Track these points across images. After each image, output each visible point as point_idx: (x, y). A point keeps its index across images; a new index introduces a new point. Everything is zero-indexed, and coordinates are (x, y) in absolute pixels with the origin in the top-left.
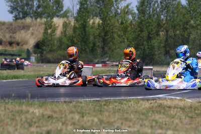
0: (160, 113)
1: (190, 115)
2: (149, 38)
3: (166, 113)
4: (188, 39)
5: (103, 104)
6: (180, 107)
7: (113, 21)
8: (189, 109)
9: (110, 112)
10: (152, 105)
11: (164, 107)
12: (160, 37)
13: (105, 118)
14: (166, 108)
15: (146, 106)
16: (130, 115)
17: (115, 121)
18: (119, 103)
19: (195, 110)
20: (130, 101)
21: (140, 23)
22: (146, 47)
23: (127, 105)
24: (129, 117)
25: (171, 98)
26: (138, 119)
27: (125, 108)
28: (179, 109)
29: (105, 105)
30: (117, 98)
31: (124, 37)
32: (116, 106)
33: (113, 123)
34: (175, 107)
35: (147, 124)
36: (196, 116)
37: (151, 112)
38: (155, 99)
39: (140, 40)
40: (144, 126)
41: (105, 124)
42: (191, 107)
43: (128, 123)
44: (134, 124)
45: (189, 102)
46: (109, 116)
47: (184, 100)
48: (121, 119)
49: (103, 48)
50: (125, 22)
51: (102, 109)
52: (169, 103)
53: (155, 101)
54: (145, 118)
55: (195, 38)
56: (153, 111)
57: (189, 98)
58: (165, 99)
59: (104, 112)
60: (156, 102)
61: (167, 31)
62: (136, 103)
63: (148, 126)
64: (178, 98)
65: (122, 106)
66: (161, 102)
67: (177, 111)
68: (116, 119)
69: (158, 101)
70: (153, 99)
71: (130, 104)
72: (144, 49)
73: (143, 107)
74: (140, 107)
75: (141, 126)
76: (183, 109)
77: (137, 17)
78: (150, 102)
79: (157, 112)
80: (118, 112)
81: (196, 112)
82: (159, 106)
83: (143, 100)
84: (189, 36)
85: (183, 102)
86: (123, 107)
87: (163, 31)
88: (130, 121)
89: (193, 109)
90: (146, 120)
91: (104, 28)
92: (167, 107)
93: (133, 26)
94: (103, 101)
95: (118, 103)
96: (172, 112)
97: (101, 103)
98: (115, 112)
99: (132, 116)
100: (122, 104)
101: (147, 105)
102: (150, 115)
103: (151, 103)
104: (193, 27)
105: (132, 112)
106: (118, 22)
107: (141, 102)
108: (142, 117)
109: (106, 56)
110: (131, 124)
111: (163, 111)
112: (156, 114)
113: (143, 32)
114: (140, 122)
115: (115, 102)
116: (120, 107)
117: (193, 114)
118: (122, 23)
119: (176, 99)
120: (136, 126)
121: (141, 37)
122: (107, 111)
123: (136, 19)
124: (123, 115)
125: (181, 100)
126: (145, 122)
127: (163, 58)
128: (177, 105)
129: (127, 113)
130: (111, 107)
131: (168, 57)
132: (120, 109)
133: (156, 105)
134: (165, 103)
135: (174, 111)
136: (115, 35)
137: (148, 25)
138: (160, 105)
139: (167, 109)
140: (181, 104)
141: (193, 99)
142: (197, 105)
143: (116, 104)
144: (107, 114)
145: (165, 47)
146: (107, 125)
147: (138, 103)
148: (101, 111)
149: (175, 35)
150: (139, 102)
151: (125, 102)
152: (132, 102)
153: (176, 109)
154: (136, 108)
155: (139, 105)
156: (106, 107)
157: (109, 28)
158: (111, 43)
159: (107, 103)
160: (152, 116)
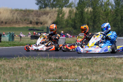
2: (122, 20)
5: (93, 60)
7: (99, 9)
9: (98, 65)
13: (94, 69)
16: (110, 67)
17: (101, 71)
21: (116, 11)
22: (120, 26)
24: (110, 68)
26: (115, 69)
27: (107, 63)
29: (94, 61)
31: (106, 19)
33: (99, 72)
35: (120, 73)
39: (116, 21)
40: (119, 74)
41: (95, 73)
43: (109, 72)
44: (112, 73)
46: (97, 68)
48: (105, 70)
49: (93, 26)
50: (107, 10)
51: (93, 64)
54: (119, 69)
59: (94, 65)
62: (114, 60)
63: (121, 74)
68: (101, 70)
72: (119, 27)
74: (116, 62)
75: (117, 74)
77: (114, 7)
80: (103, 65)
83: (118, 58)
86: (106, 62)
88: (110, 71)
90: (120, 70)
91: (94, 14)
93: (112, 13)
94: (93, 59)
97: (92, 60)
98: (100, 65)
106: (103, 10)
107: (117, 59)
108: (117, 68)
109: (95, 31)
110: (111, 73)
114: (117, 71)
115: (101, 59)
116: (104, 62)
118: (105, 11)
120: (114, 74)
121: (117, 19)
122: (96, 64)
123: (114, 8)
124: (106, 68)
126: (119, 71)
129: (108, 66)
130: (98, 62)
132: (104, 64)
136: (101, 18)
137: (121, 12)
143: (101, 61)
144: (96, 66)
146: (96, 73)
148: (92, 64)
152: (111, 59)
154: (114, 63)
155: (116, 61)
156: (95, 62)
157: (97, 14)
158: (98, 23)
159: (96, 60)
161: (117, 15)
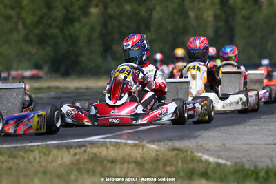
0: (94, 173)
4: (150, 20)
6: (134, 159)
8: (153, 164)
10: (77, 157)
11: (102, 162)
14: (105, 162)
15: (65, 159)
18: (9, 157)
19: (165, 165)
20: (32, 151)
23: (26, 160)
25: (117, 143)
28: (133, 165)
30: (4, 146)
32: (3, 162)
34: (123, 161)
37: (75, 172)
38: (84, 146)
42: (157, 160)
45: (153, 149)
47: (143, 147)
52: (112, 153)
53: (83, 149)
56: (79, 170)
57: (152, 142)
58: (104, 144)
60: (85, 151)
61: (106, 7)
64: (130, 142)
65: (16, 161)
66: (95, 150)
67: (128, 169)
69: (89, 150)
70: (80, 146)
73: (59, 161)
76: (139, 164)
78: (72, 151)
79: (88, 172)
81: (168, 169)
82: (92, 159)
84: (151, 15)
85: (140, 150)
87: (97, 6)
89: (161, 164)
92: (108, 161)
95: (6, 157)
96: (118, 171)
99: (37, 182)
100: (14, 157)
101: (66, 157)
102: (73, 177)
103: (75, 154)
105: (36, 173)
112: (86, 176)
119: (125, 144)
125: (135, 145)
127: (99, 60)
128: (129, 155)
131: (109, 58)
133: (86, 157)
134: (104, 152)
135: (122, 169)
138: (94, 158)
139: (109, 165)
140: (137, 154)
141: (162, 143)
142: (170, 154)
145: (102, 36)
147: (49, 155)
150: (50, 152)
151: (21, 153)
153: (126, 165)
160: (76, 180)
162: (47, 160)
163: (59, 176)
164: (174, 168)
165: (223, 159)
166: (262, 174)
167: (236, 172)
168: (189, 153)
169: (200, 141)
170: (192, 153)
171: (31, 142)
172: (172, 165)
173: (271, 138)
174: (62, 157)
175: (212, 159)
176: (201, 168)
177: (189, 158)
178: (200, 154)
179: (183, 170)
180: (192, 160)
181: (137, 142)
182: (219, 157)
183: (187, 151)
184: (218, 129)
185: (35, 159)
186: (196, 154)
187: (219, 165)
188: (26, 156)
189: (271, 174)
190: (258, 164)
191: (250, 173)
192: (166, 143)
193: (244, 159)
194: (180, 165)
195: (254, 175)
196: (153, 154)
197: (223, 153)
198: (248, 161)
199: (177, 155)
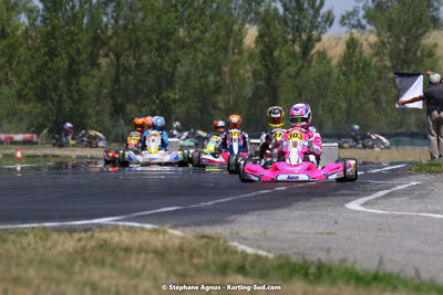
0: (103, 264)
1: (179, 269)
2: (72, 72)
3: (119, 264)
4: (173, 75)
6: (152, 248)
8: (176, 254)
10: (82, 243)
11: (113, 251)
12: (99, 69)
14: (117, 251)
15: (66, 246)
16: (26, 270)
19: (191, 256)
20: (27, 235)
21: (50, 34)
22: (65, 96)
23: (18, 245)
24: (24, 275)
25: (132, 227)
26: (45, 279)
27: (14, 252)
28: (151, 255)
31: (6, 70)
34: (140, 250)
36: (193, 272)
37: (80, 263)
38: (90, 230)
42: (182, 250)
43: (21, 290)
45: (176, 237)
47: (165, 232)
48: (3, 280)
50: (9, 30)
52: (125, 239)
53: (89, 234)
54: (64, 277)
55: (188, 73)
56: (85, 260)
57: (175, 227)
58: (115, 228)
60: (92, 236)
61: (118, 56)
62: (41, 238)
64: (148, 226)
65: (6, 246)
66: (105, 235)
67: (146, 260)
69: (97, 234)
70: (86, 229)
71: (25, 241)
73: (59, 248)
74: (50, 249)
76: (160, 254)
77: (39, 19)
78: (76, 236)
79: (96, 262)
81: (195, 261)
82: (101, 246)
83: (58, 230)
84: (175, 68)
85: (161, 237)
86: (8, 250)
87: (106, 56)
88: (26, 285)
89: (186, 255)
90: (67, 282)
92: (121, 249)
93: (30, 42)
96: (133, 262)
99: (32, 272)
100: (4, 241)
101: (68, 244)
102: (77, 269)
103: (80, 239)
104: (183, 45)
105: (31, 262)
107: (54, 236)
108: (56, 274)
111: (109, 260)
112: (93, 268)
113: (56, 56)
114: (53, 287)
117: (188, 267)
118: (4, 35)
119: (142, 229)
121: (51, 69)
123: (38, 23)
124: (9, 271)
125: (154, 231)
126: (63, 287)
128: (147, 243)
129: (18, 265)
131: (121, 122)
133: (93, 243)
134: (116, 238)
135: (137, 260)
137: (69, 38)
138: (104, 245)
139: (121, 254)
140: (157, 241)
141: (188, 229)
142: (197, 243)
145: (112, 96)
147: (47, 240)
149: (138, 66)
150: (48, 236)
151: (12, 237)
152: (31, 237)
153: (143, 255)
154: (40, 251)
155: (49, 244)
160: (81, 273)
161: (52, 54)
162: (45, 247)
163: (60, 267)
164: (202, 261)
165: (264, 250)
166: (312, 270)
167: (280, 267)
168: (221, 242)
169: (236, 227)
170: (225, 242)
171: (24, 223)
172: (200, 256)
173: (323, 226)
174: (64, 243)
175: (250, 250)
176: (236, 261)
177: (221, 248)
178: (235, 244)
179: (215, 263)
180: (225, 251)
181: (156, 227)
182: (259, 248)
183: (219, 239)
184: (257, 213)
185: (29, 244)
186: (230, 243)
187: (259, 257)
188: (18, 240)
189: (324, 270)
190: (307, 257)
191: (298, 268)
192: (192, 228)
193: (289, 252)
194: (210, 256)
195: (303, 271)
196: (177, 242)
197: (263, 243)
198: (295, 253)
199: (207, 243)
